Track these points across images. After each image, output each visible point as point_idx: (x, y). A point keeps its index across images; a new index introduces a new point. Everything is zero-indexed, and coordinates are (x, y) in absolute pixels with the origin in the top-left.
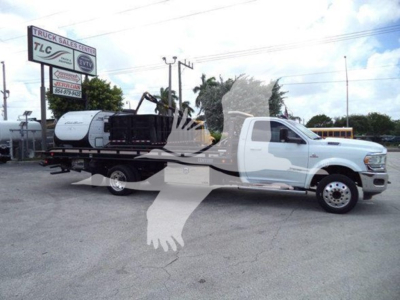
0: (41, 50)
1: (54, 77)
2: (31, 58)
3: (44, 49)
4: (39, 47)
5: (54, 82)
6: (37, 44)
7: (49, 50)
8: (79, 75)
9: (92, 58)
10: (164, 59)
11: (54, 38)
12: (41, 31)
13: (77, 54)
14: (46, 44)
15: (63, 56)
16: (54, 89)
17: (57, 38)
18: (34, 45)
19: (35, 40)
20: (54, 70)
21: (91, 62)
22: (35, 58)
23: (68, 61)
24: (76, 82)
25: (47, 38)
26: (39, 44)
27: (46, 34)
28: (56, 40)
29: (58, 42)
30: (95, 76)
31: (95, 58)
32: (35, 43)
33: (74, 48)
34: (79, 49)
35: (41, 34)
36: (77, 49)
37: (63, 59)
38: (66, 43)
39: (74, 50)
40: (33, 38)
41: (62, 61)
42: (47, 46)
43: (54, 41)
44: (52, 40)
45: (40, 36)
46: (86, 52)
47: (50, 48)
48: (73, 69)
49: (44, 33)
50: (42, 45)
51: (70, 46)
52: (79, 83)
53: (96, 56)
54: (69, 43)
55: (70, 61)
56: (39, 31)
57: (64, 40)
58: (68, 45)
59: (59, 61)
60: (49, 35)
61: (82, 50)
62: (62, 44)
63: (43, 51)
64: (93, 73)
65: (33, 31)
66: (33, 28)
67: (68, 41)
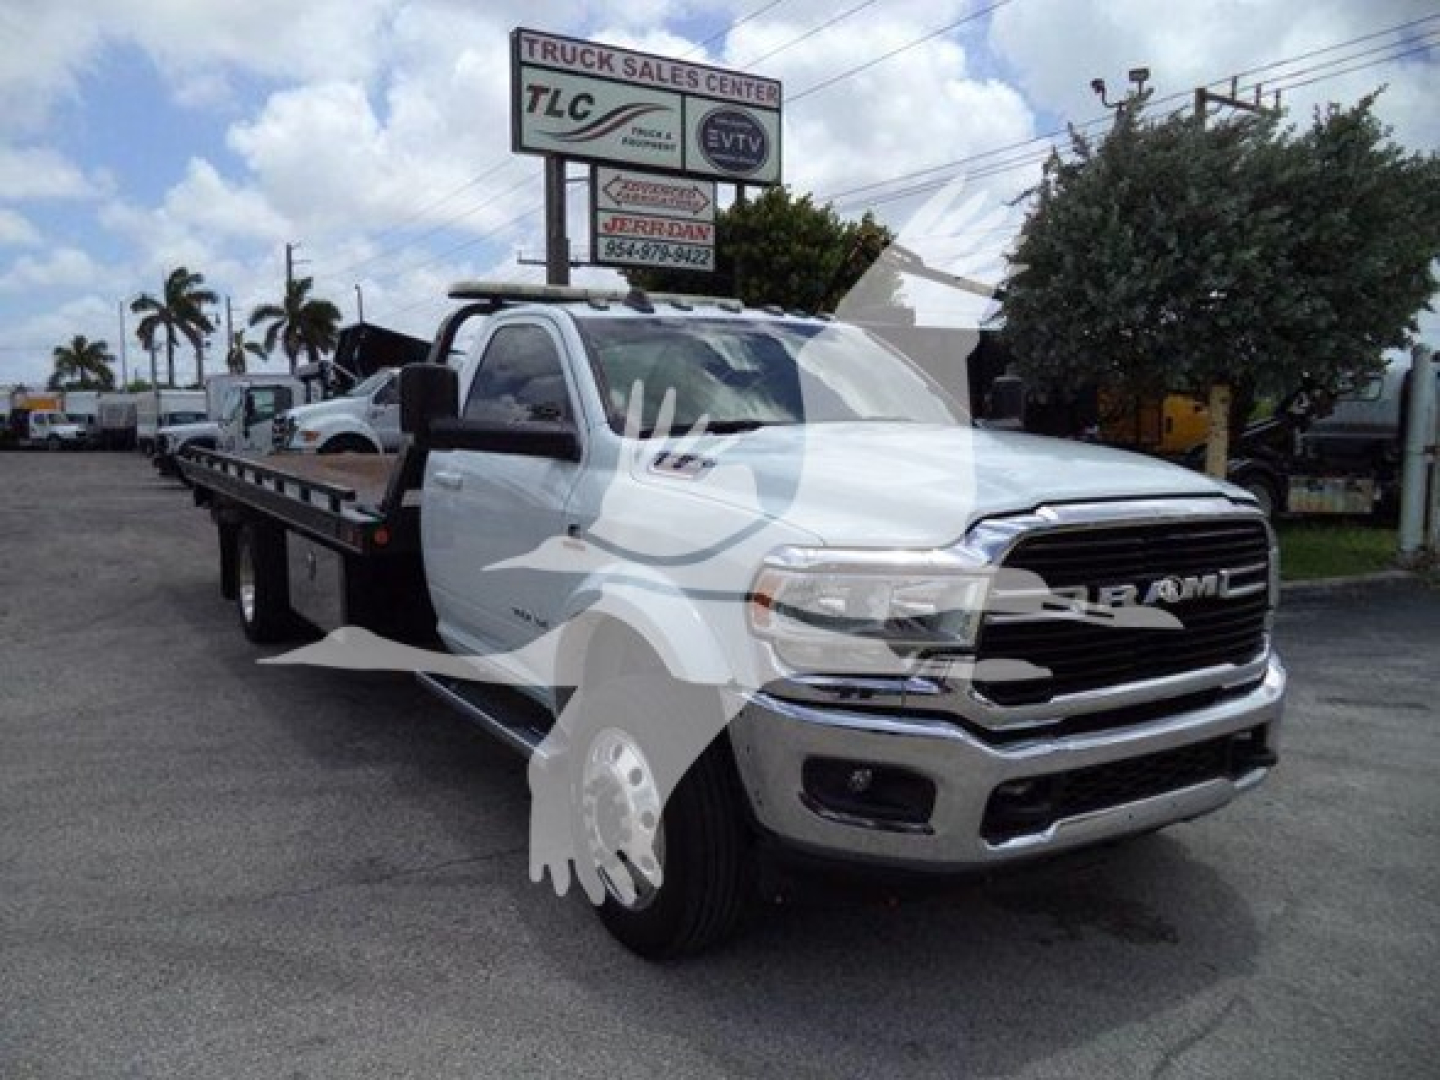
0: (552, 111)
1: (603, 201)
2: (518, 146)
3: (563, 104)
4: (544, 100)
5: (603, 218)
6: (537, 91)
7: (582, 106)
8: (704, 187)
9: (764, 118)
10: (1098, 86)
11: (604, 61)
12: (551, 42)
13: (698, 110)
14: (571, 87)
15: (640, 122)
16: (603, 242)
17: (618, 61)
18: (527, 96)
19: (530, 77)
20: (605, 175)
21: (757, 131)
22: (527, 142)
23: (662, 140)
24: (690, 215)
25: (578, 66)
26: (546, 90)
27: (574, 50)
28: (611, 69)
29: (619, 73)
30: (773, 185)
31: (775, 115)
32: (531, 88)
33: (685, 88)
34: (706, 92)
35: (552, 53)
36: (697, 90)
37: (641, 132)
38: (650, 74)
39: (684, 94)
40: (526, 71)
41: (632, 142)
42: (575, 94)
43: (605, 72)
44: (595, 70)
45: (549, 62)
46: (736, 97)
47: (589, 99)
48: (677, 165)
49: (563, 48)
50: (557, 93)
51: (669, 85)
52: (707, 214)
53: (778, 111)
54: (666, 74)
55: (669, 137)
56: (545, 44)
57: (646, 64)
58: (661, 79)
59: (625, 140)
60: (584, 53)
61: (717, 94)
62: (635, 78)
63: (560, 114)
64: (765, 173)
65: (525, 46)
66: (524, 35)
67: (659, 68)
